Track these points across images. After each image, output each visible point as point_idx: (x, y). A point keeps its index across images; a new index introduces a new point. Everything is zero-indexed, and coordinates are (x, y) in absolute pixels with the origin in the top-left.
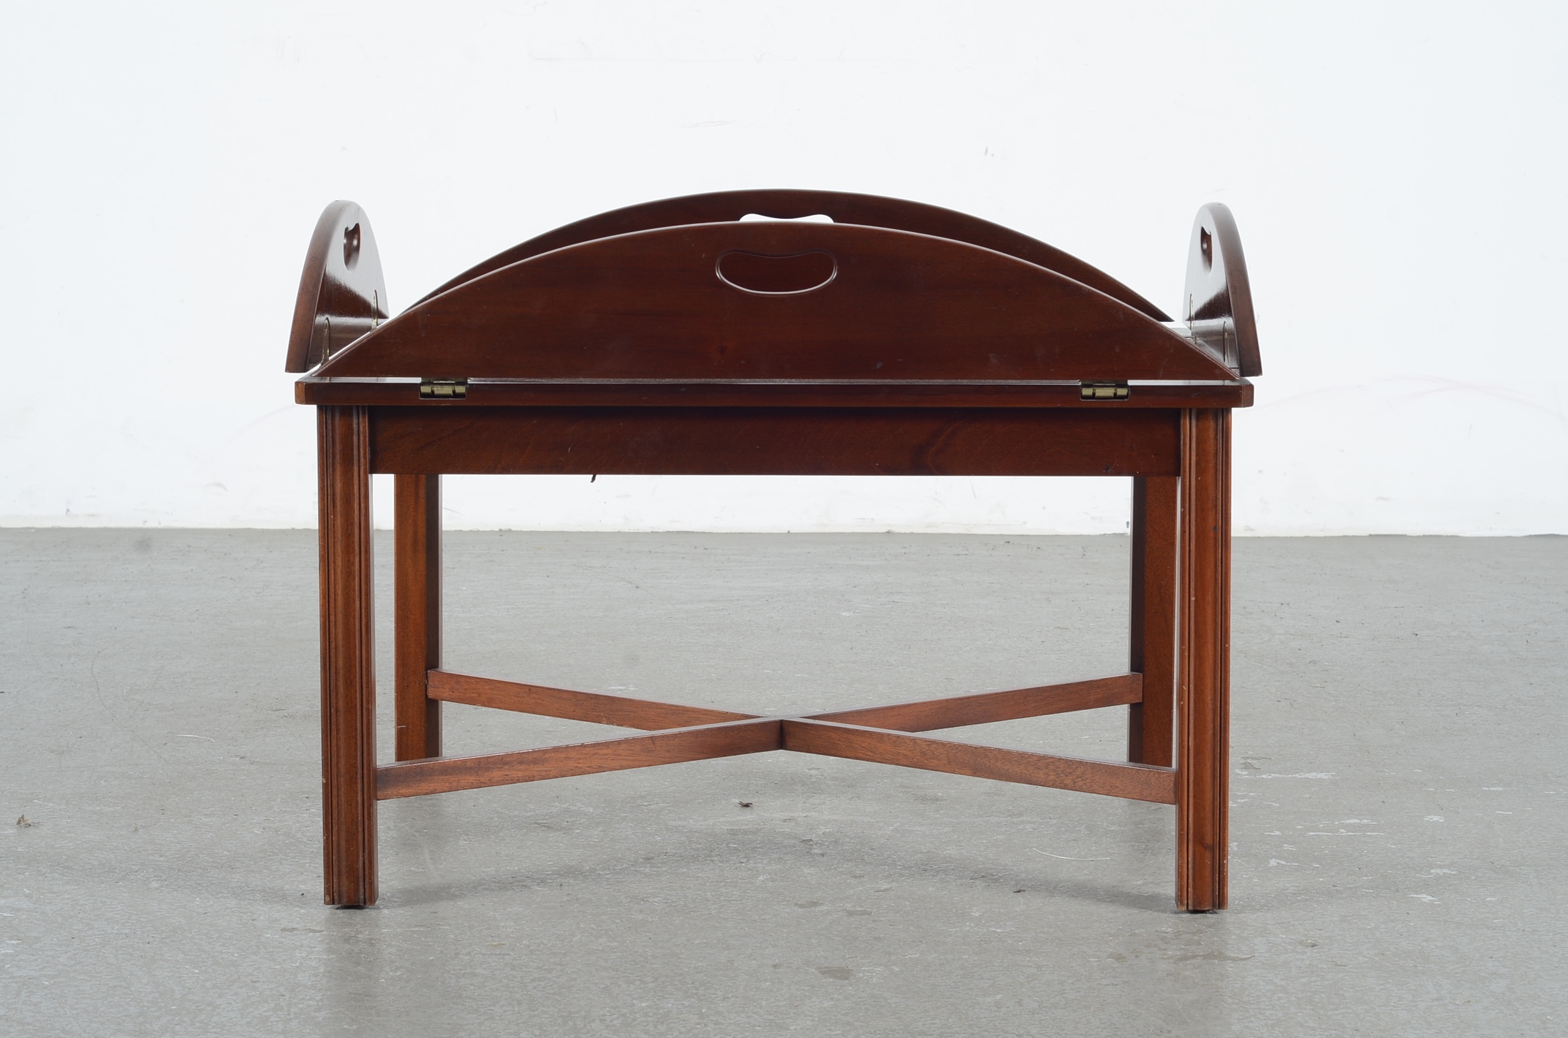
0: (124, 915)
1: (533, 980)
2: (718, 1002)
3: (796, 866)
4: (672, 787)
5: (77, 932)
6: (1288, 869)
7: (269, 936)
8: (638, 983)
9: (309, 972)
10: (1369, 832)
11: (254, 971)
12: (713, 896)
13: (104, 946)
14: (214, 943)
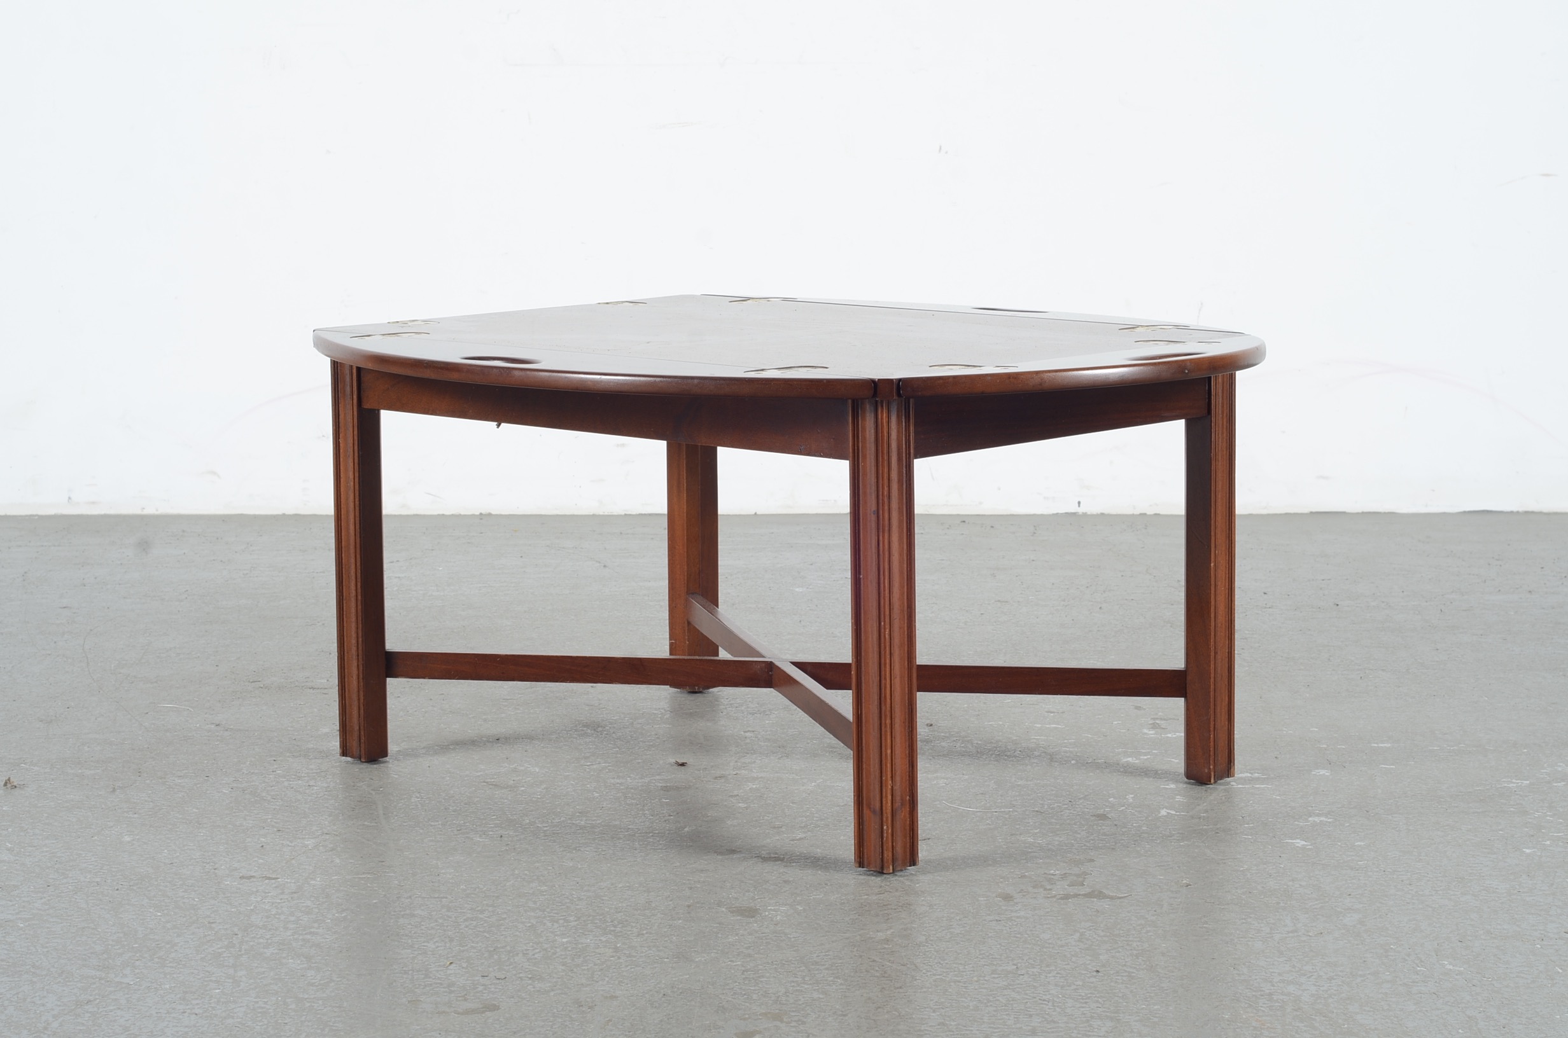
0: (97, 866)
1: (466, 920)
5: (53, 880)
6: (1176, 818)
7: (228, 883)
8: (561, 922)
10: (1258, 784)
11: (211, 914)
13: (76, 893)
14: (178, 890)
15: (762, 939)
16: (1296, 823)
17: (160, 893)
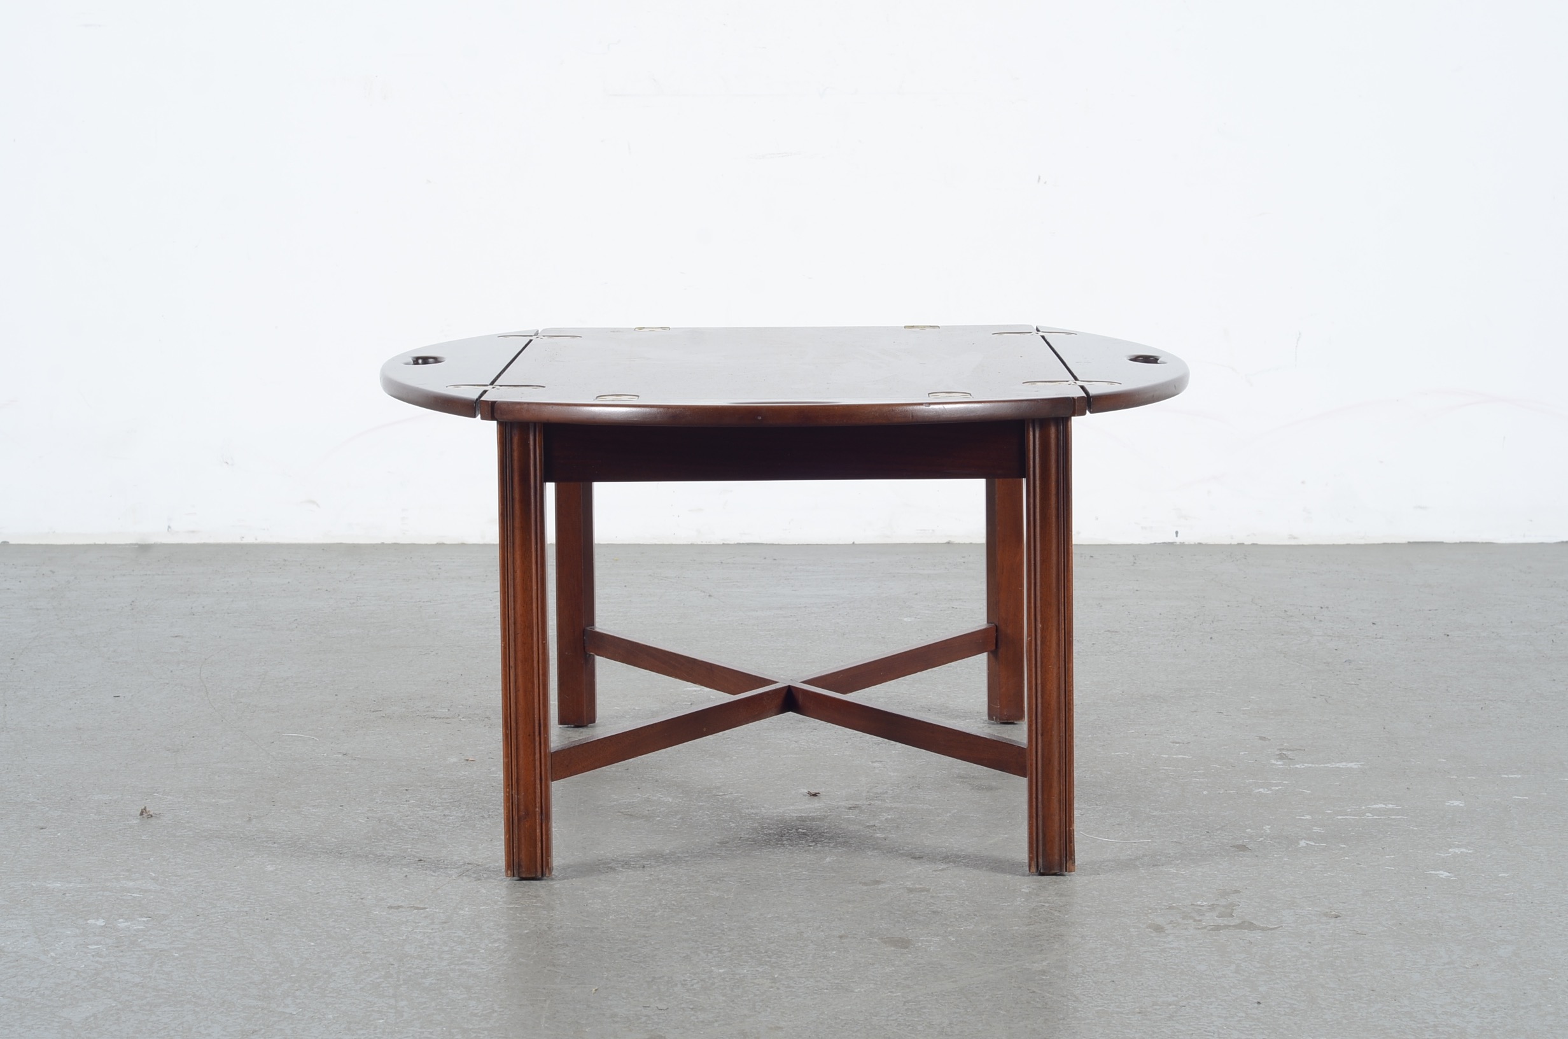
0: (243, 895)
1: (620, 950)
2: (789, 968)
3: (861, 849)
4: (744, 778)
5: (201, 910)
6: (1316, 849)
7: (377, 912)
8: (715, 952)
9: (416, 944)
10: (1393, 815)
11: (364, 943)
12: (784, 875)
13: (226, 923)
14: (327, 919)
15: (918, 970)
16: (1437, 854)
17: (310, 923)
